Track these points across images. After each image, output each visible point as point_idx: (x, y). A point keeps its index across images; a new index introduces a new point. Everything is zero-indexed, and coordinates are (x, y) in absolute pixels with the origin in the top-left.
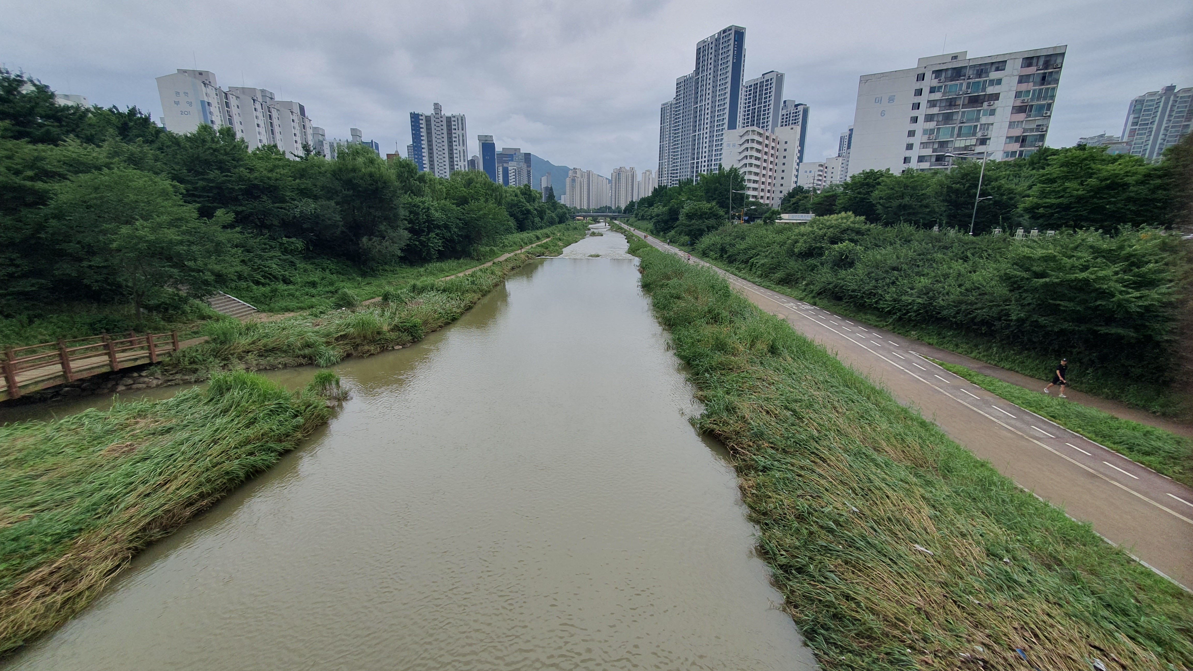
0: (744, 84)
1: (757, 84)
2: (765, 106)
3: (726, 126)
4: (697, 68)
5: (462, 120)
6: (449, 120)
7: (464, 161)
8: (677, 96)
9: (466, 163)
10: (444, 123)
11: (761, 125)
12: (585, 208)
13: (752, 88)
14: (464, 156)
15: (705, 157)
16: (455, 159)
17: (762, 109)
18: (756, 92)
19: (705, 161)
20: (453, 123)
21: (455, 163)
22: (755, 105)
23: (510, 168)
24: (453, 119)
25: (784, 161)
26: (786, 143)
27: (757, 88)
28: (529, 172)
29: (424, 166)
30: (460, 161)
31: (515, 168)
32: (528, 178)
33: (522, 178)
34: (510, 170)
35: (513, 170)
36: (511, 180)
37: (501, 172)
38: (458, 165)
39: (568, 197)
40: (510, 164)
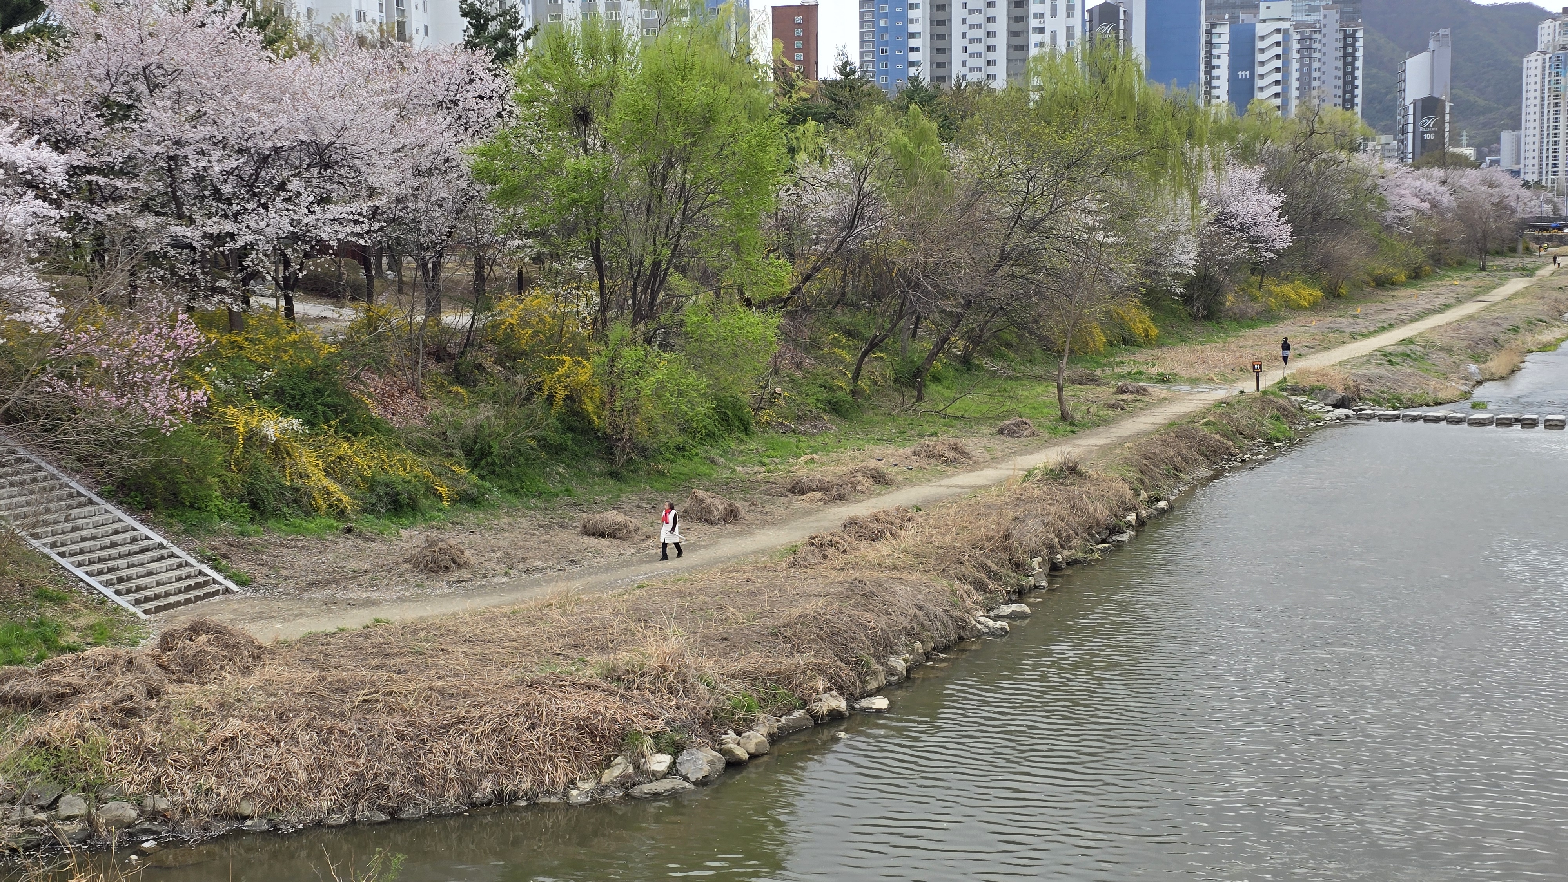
7: (1070, 14)
9: (1076, 22)
16: (1034, 8)
21: (1034, 23)
23: (1261, 29)
28: (1348, 42)
29: (913, 43)
30: (1054, 15)
31: (1285, 25)
32: (1345, 64)
33: (1316, 65)
34: (1262, 38)
35: (1279, 37)
36: (1262, 76)
37: (1225, 49)
38: (1041, 30)
39: (1530, 139)
40: (1263, 13)
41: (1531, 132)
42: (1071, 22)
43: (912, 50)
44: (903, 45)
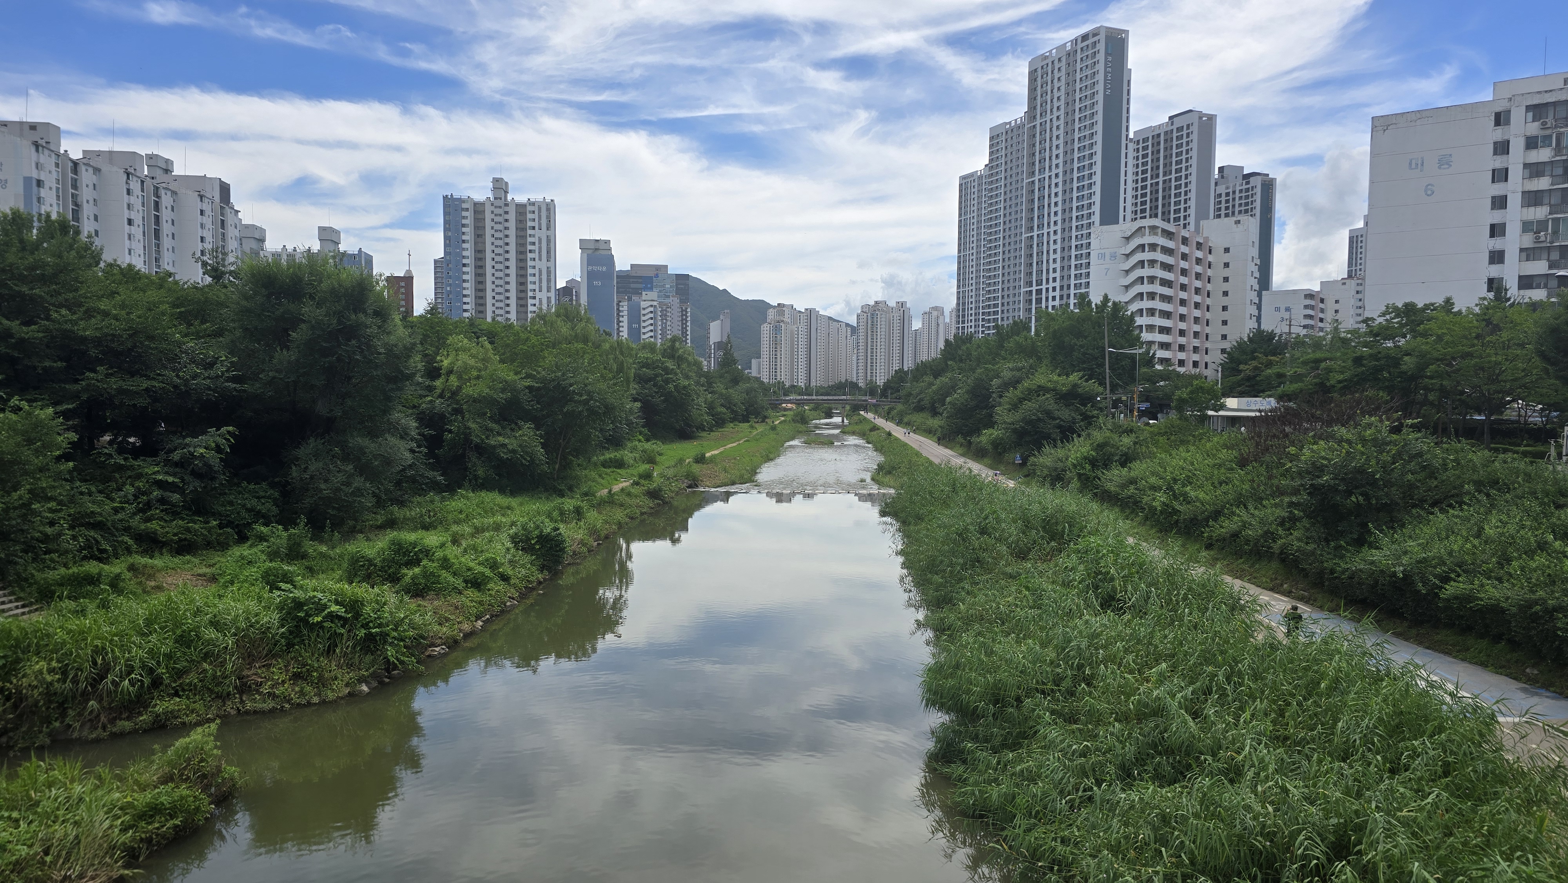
0: (1131, 136)
1: (1159, 135)
2: (1178, 179)
3: (1096, 218)
4: (1032, 107)
5: (548, 210)
6: (521, 209)
7: (549, 290)
8: (991, 160)
9: (552, 294)
10: (512, 217)
11: (1172, 216)
12: (802, 384)
13: (1150, 143)
14: (549, 281)
15: (1054, 280)
16: (530, 287)
17: (1173, 184)
18: (1158, 151)
19: (1054, 289)
20: (529, 216)
21: (530, 294)
22: (1158, 176)
23: (643, 304)
24: (529, 208)
25: (1226, 287)
26: (1227, 250)
27: (1159, 143)
28: (684, 312)
29: (465, 300)
30: (540, 291)
31: (655, 303)
32: (682, 324)
33: (669, 323)
34: (644, 309)
35: (652, 309)
36: (644, 327)
37: (625, 313)
38: (534, 298)
39: (765, 363)
40: (644, 297)
41: (765, 360)
42: (549, 294)
43: (465, 303)
44: (460, 301)
